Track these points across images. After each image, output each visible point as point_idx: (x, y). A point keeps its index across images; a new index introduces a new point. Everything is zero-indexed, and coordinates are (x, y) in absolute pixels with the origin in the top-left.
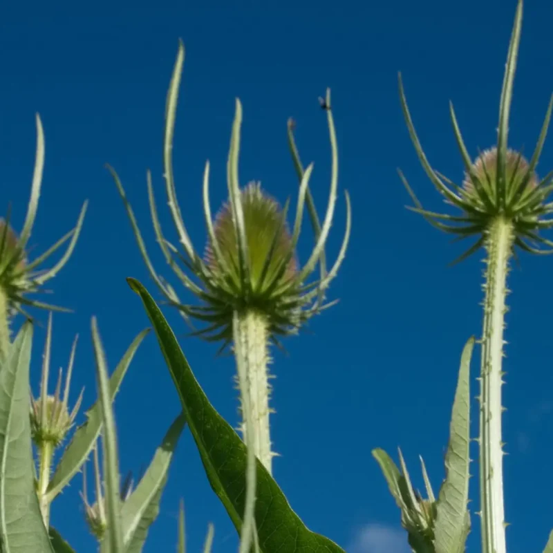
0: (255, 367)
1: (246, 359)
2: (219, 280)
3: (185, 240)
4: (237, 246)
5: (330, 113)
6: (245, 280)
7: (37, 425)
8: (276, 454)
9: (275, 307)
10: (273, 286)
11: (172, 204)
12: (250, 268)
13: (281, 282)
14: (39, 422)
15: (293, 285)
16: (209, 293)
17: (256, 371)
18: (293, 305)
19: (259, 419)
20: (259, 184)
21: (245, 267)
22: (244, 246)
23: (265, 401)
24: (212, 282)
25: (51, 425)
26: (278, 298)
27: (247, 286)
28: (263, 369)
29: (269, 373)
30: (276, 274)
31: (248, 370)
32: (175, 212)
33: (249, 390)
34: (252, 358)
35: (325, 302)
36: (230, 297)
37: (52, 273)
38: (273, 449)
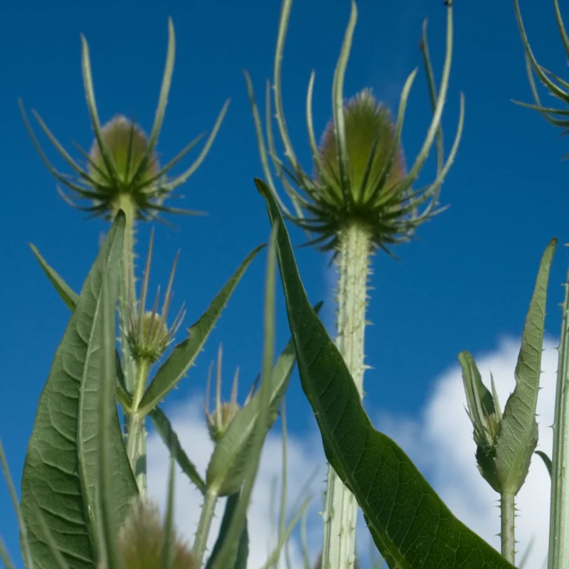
0: (353, 280)
1: (346, 271)
2: (322, 191)
3: (289, 152)
4: (338, 158)
5: (450, 10)
6: (346, 192)
7: (134, 343)
8: (368, 367)
9: (379, 217)
10: (375, 196)
11: (278, 116)
12: (351, 180)
13: (382, 192)
14: (136, 339)
15: (396, 194)
16: (314, 204)
17: (354, 284)
18: (399, 214)
19: (352, 333)
20: (371, 90)
21: (345, 178)
22: (344, 157)
23: (361, 313)
24: (314, 195)
25: (147, 342)
26: (381, 208)
27: (349, 197)
28: (362, 281)
29: (368, 284)
30: (376, 185)
31: (346, 282)
32: (281, 123)
33: (345, 304)
34: (351, 271)
35: (437, 208)
36: (333, 208)
37: (183, 178)
38: (366, 362)
